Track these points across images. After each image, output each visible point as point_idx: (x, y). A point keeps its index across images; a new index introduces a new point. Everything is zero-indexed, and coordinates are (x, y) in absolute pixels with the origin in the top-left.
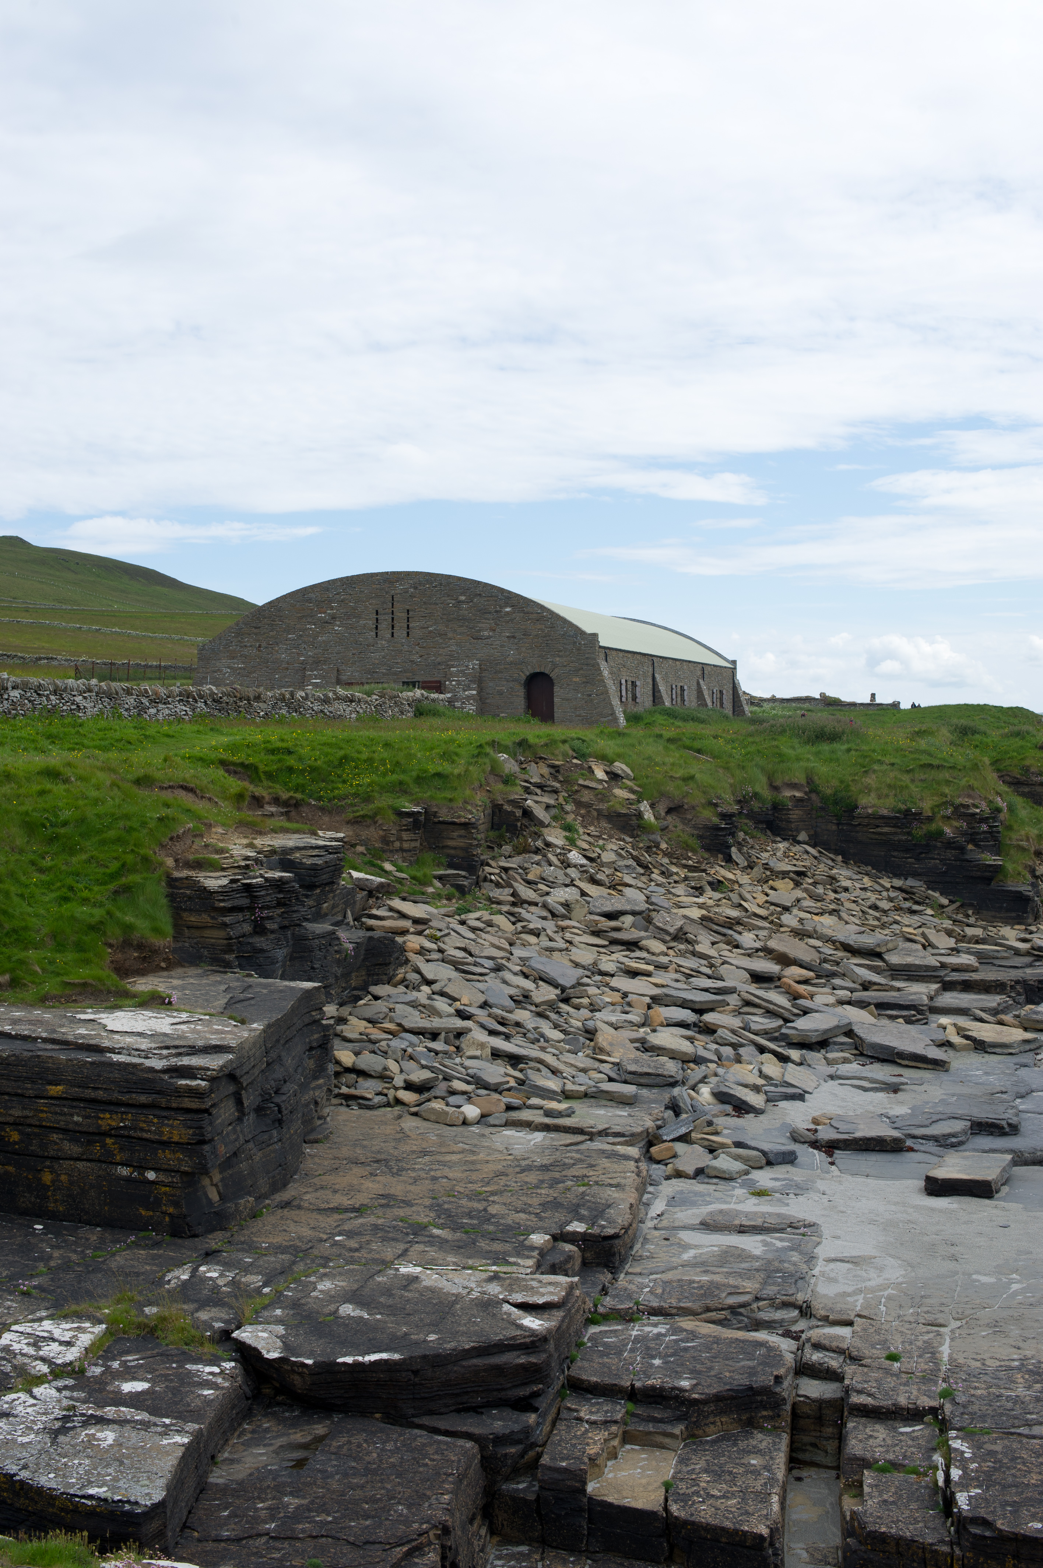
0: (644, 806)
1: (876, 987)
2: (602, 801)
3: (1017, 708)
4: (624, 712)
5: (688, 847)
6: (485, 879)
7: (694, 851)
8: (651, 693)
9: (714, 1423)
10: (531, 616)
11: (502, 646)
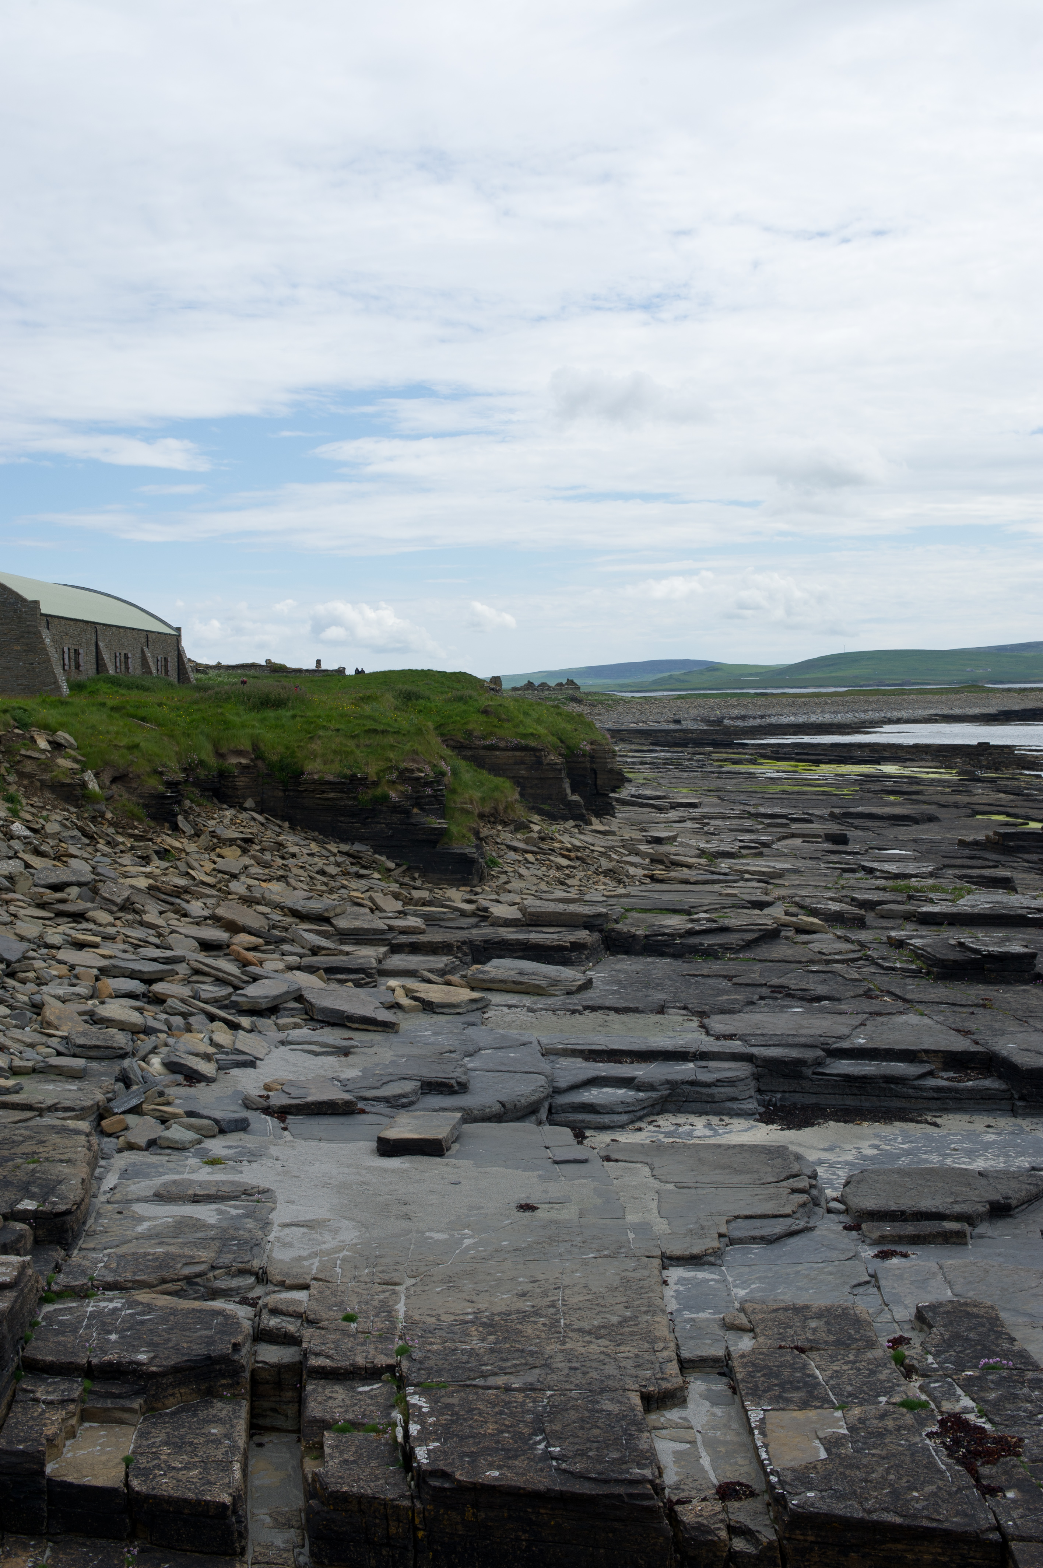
0: (89, 776)
1: (325, 952)
2: (45, 771)
3: (460, 673)
4: (68, 681)
5: (134, 816)
7: (140, 820)
8: (94, 661)
9: (173, 1395)
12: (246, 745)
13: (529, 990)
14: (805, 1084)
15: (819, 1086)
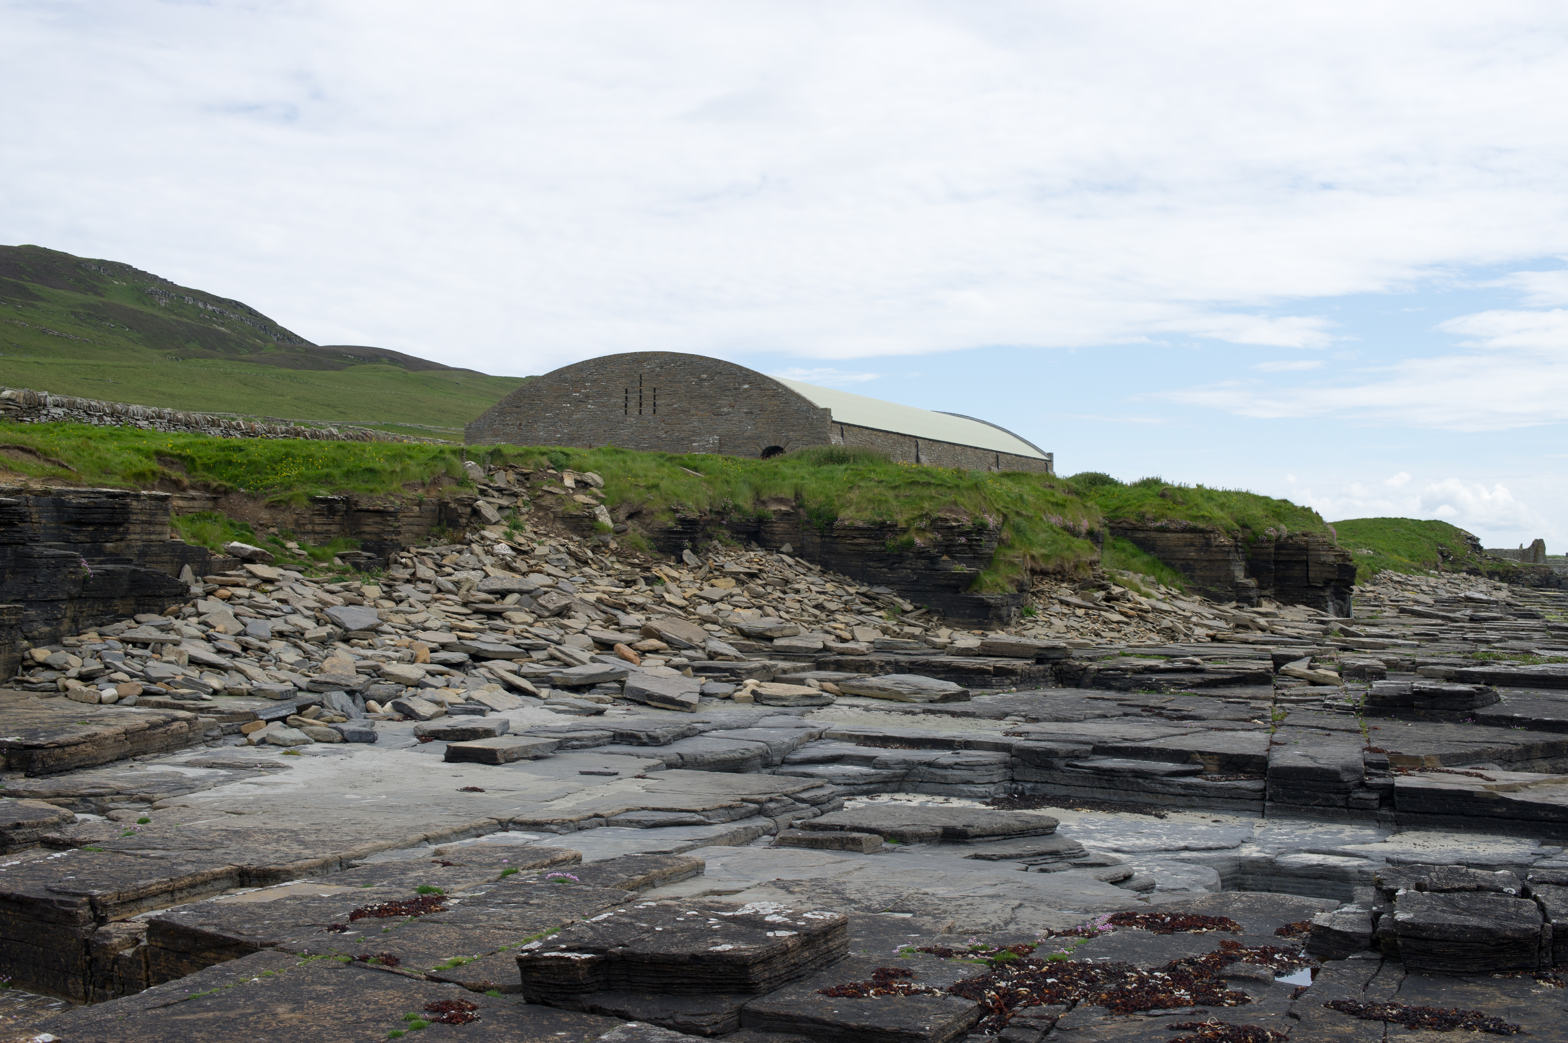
0: (603, 510)
1: (721, 657)
2: (561, 504)
5: (639, 548)
6: (396, 562)
10: (768, 393)
11: (740, 422)
12: (788, 493)
13: (892, 696)
14: (1057, 775)
15: (1069, 777)
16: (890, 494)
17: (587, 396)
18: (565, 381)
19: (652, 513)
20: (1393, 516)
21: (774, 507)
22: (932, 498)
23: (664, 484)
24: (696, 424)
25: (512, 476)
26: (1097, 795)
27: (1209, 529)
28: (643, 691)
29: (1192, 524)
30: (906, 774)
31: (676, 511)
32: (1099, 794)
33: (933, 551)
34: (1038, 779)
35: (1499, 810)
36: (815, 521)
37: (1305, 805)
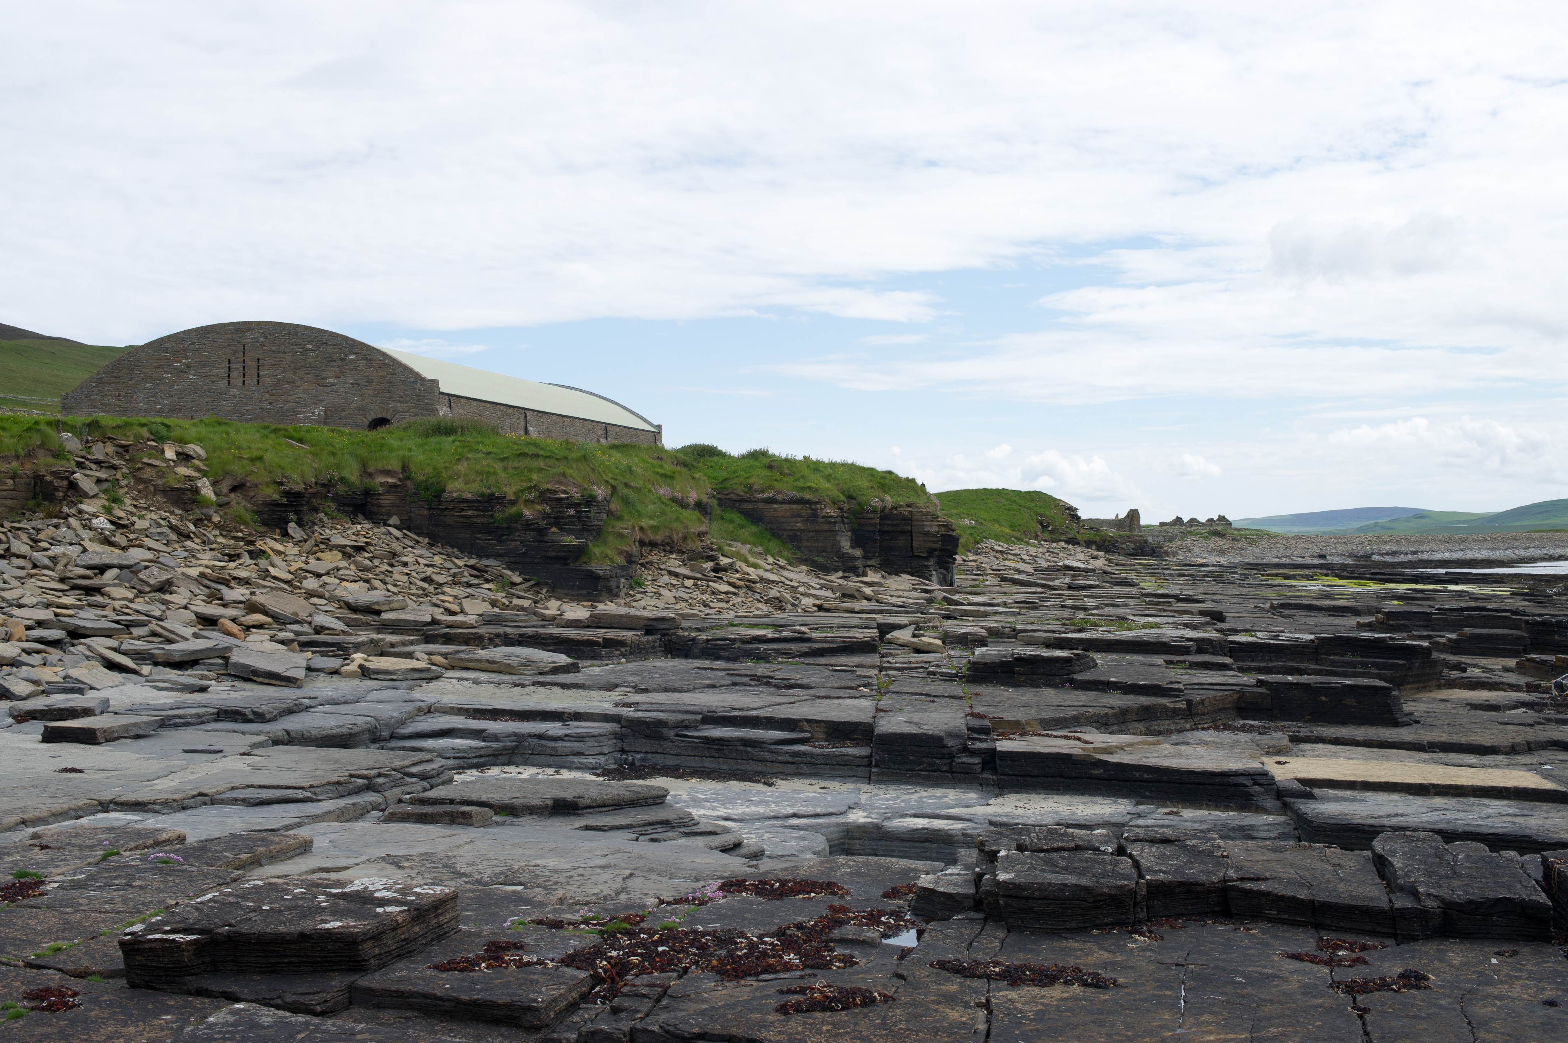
0: (205, 483)
1: (327, 632)
2: (162, 477)
5: (243, 521)
10: (374, 363)
11: (346, 393)
12: (395, 466)
13: (502, 669)
14: (666, 745)
15: (679, 747)
16: (498, 466)
17: (189, 367)
18: (166, 350)
19: (256, 486)
20: (994, 486)
21: (381, 479)
22: (540, 470)
23: (268, 456)
24: (301, 395)
25: (110, 448)
26: (707, 765)
27: (816, 500)
28: (248, 667)
29: (799, 495)
30: (516, 747)
31: (281, 484)
32: (709, 764)
33: (543, 523)
34: (648, 749)
35: (1096, 772)
36: (422, 493)
37: (910, 770)
